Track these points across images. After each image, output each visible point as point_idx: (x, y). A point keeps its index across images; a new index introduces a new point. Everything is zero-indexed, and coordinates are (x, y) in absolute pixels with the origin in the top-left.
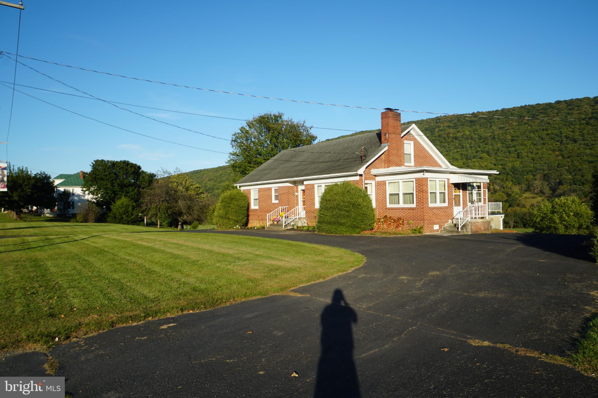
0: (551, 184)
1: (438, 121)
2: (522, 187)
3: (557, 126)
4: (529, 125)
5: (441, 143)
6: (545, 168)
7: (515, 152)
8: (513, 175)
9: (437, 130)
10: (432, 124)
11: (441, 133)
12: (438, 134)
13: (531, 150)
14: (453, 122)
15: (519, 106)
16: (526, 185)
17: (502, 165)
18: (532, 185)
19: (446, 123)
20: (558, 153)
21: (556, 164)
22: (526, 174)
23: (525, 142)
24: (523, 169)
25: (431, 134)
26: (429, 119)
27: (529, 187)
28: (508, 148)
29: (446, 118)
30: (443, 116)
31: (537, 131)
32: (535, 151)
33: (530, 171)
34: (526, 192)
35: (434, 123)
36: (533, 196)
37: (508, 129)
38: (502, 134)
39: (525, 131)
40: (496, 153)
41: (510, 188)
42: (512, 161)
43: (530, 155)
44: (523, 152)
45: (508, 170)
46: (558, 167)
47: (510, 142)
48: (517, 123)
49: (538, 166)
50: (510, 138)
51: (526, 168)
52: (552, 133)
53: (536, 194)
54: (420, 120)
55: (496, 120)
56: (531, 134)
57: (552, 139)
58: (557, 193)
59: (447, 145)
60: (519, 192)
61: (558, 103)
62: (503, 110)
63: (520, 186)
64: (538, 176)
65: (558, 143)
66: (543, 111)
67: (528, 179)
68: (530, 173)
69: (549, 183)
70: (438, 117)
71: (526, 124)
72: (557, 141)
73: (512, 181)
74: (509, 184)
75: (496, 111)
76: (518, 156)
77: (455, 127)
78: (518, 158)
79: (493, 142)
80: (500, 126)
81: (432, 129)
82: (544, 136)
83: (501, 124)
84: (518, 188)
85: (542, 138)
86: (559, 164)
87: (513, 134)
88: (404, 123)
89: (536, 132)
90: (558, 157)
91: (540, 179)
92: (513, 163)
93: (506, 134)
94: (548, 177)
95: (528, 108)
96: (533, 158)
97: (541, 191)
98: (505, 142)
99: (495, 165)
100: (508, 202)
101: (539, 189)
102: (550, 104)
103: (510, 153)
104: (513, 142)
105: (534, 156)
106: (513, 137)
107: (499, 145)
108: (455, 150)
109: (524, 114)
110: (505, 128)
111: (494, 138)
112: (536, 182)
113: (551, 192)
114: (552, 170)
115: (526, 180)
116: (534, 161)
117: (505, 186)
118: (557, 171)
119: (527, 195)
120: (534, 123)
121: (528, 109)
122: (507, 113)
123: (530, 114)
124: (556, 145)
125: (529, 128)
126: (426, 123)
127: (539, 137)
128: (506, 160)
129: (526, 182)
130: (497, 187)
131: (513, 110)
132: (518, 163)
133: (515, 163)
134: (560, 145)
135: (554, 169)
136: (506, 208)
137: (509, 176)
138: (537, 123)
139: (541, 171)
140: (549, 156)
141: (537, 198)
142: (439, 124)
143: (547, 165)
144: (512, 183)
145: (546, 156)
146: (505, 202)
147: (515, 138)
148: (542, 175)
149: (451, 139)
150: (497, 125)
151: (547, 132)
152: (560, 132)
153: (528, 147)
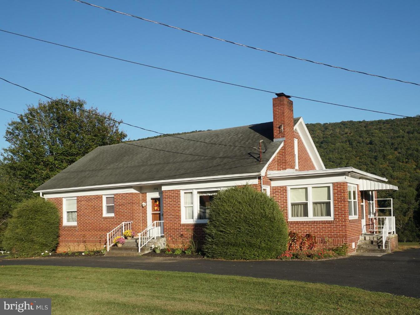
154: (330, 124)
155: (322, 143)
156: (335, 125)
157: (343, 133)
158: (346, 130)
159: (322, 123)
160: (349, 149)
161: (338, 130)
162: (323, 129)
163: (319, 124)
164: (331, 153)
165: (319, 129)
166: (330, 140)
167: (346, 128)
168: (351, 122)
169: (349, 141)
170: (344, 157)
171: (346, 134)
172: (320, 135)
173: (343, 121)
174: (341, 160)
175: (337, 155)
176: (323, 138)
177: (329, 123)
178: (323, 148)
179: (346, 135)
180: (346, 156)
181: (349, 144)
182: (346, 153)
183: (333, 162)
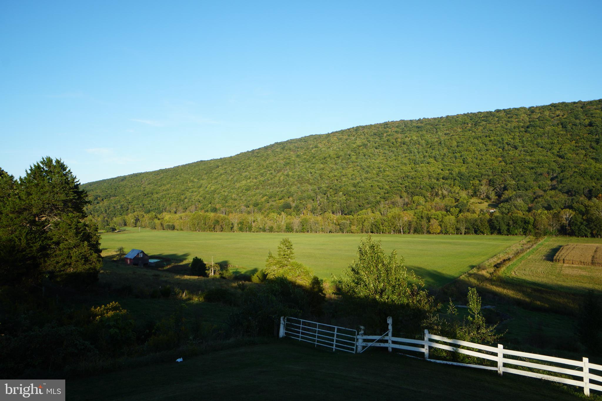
0: (497, 190)
1: (386, 126)
2: (469, 192)
3: (498, 133)
4: (473, 132)
5: (390, 147)
6: (490, 173)
7: (460, 158)
8: (460, 180)
9: (385, 135)
10: (380, 129)
11: (389, 137)
12: (386, 138)
13: (475, 156)
14: (401, 127)
15: (462, 114)
16: (472, 190)
17: (449, 170)
18: (478, 190)
19: (394, 128)
20: (500, 159)
21: (500, 170)
22: (472, 179)
23: (470, 148)
24: (470, 174)
25: (379, 138)
26: (377, 124)
27: (475, 193)
28: (454, 153)
29: (393, 124)
30: (391, 122)
31: (480, 137)
32: (480, 157)
33: (476, 176)
34: (473, 197)
35: (382, 128)
36: (480, 201)
37: (454, 135)
38: (448, 140)
39: (470, 137)
40: (443, 158)
41: (458, 193)
42: (459, 167)
43: (475, 160)
44: (468, 157)
45: (455, 175)
46: (501, 172)
47: (456, 148)
48: (461, 130)
49: (483, 171)
50: (456, 143)
51: (472, 174)
52: (495, 140)
53: (482, 199)
54: (368, 125)
55: (441, 126)
56: (475, 140)
57: (495, 145)
58: (502, 198)
59: (395, 150)
60: (466, 197)
61: (497, 112)
62: (447, 117)
63: (467, 191)
64: (484, 182)
65: (500, 149)
66: (485, 118)
67: (474, 184)
68: (476, 178)
69: (495, 188)
70: (386, 122)
71: (470, 130)
72: (499, 148)
73: (459, 186)
74: (457, 189)
75: (441, 118)
76: (463, 161)
77: (403, 132)
78: (464, 163)
79: (440, 147)
80: (445, 132)
81: (380, 134)
82: (487, 142)
83: (446, 130)
84: (465, 193)
85: (485, 144)
86: (502, 170)
87: (458, 140)
88: (353, 127)
89: (479, 139)
90: (501, 163)
91: (486, 185)
92: (459, 168)
93: (452, 140)
94: (493, 182)
95: (470, 115)
96: (478, 164)
97: (488, 196)
98: (451, 148)
99: (442, 170)
100: (458, 208)
101: (485, 194)
102: (491, 112)
103: (456, 158)
104: (459, 148)
105: (479, 161)
106: (458, 142)
107: (446, 150)
108: (404, 155)
109: (468, 121)
110: (450, 134)
111: (440, 143)
112: (482, 187)
113: (497, 197)
114: (496, 176)
115: (473, 185)
116: (479, 166)
117: (453, 191)
118: (502, 176)
119: (474, 200)
120: (477, 130)
121: (470, 117)
122: (451, 120)
123: (473, 121)
124: (499, 151)
125: (473, 134)
126: (374, 128)
127: (483, 143)
128: (453, 166)
129: (473, 187)
130: (445, 193)
131: (457, 117)
132: (464, 168)
133: (461, 169)
134: (502, 151)
135: (498, 175)
136: (457, 214)
137: (456, 181)
138: (480, 129)
139: (487, 177)
140: (493, 162)
141: (483, 203)
142: (387, 129)
143: (491, 171)
144: (459, 188)
145: (490, 162)
146: (455, 208)
147: (461, 143)
148: (488, 181)
149: (399, 144)
150: (443, 131)
151: (489, 139)
152: (502, 139)
153: (473, 153)
154: (537, 107)
155: (528, 127)
156: (543, 108)
157: (553, 115)
158: (558, 112)
159: (527, 106)
160: (562, 132)
161: (547, 113)
162: (529, 112)
163: (524, 108)
164: (540, 138)
165: (525, 113)
166: (538, 123)
167: (558, 110)
168: (563, 103)
169: (562, 124)
170: (556, 141)
171: (558, 116)
172: (526, 119)
173: (553, 103)
174: (552, 145)
175: (546, 140)
176: (530, 122)
177: (535, 106)
178: (529, 132)
179: (558, 118)
180: (558, 140)
181: (563, 127)
182: (558, 137)
183: (541, 147)
